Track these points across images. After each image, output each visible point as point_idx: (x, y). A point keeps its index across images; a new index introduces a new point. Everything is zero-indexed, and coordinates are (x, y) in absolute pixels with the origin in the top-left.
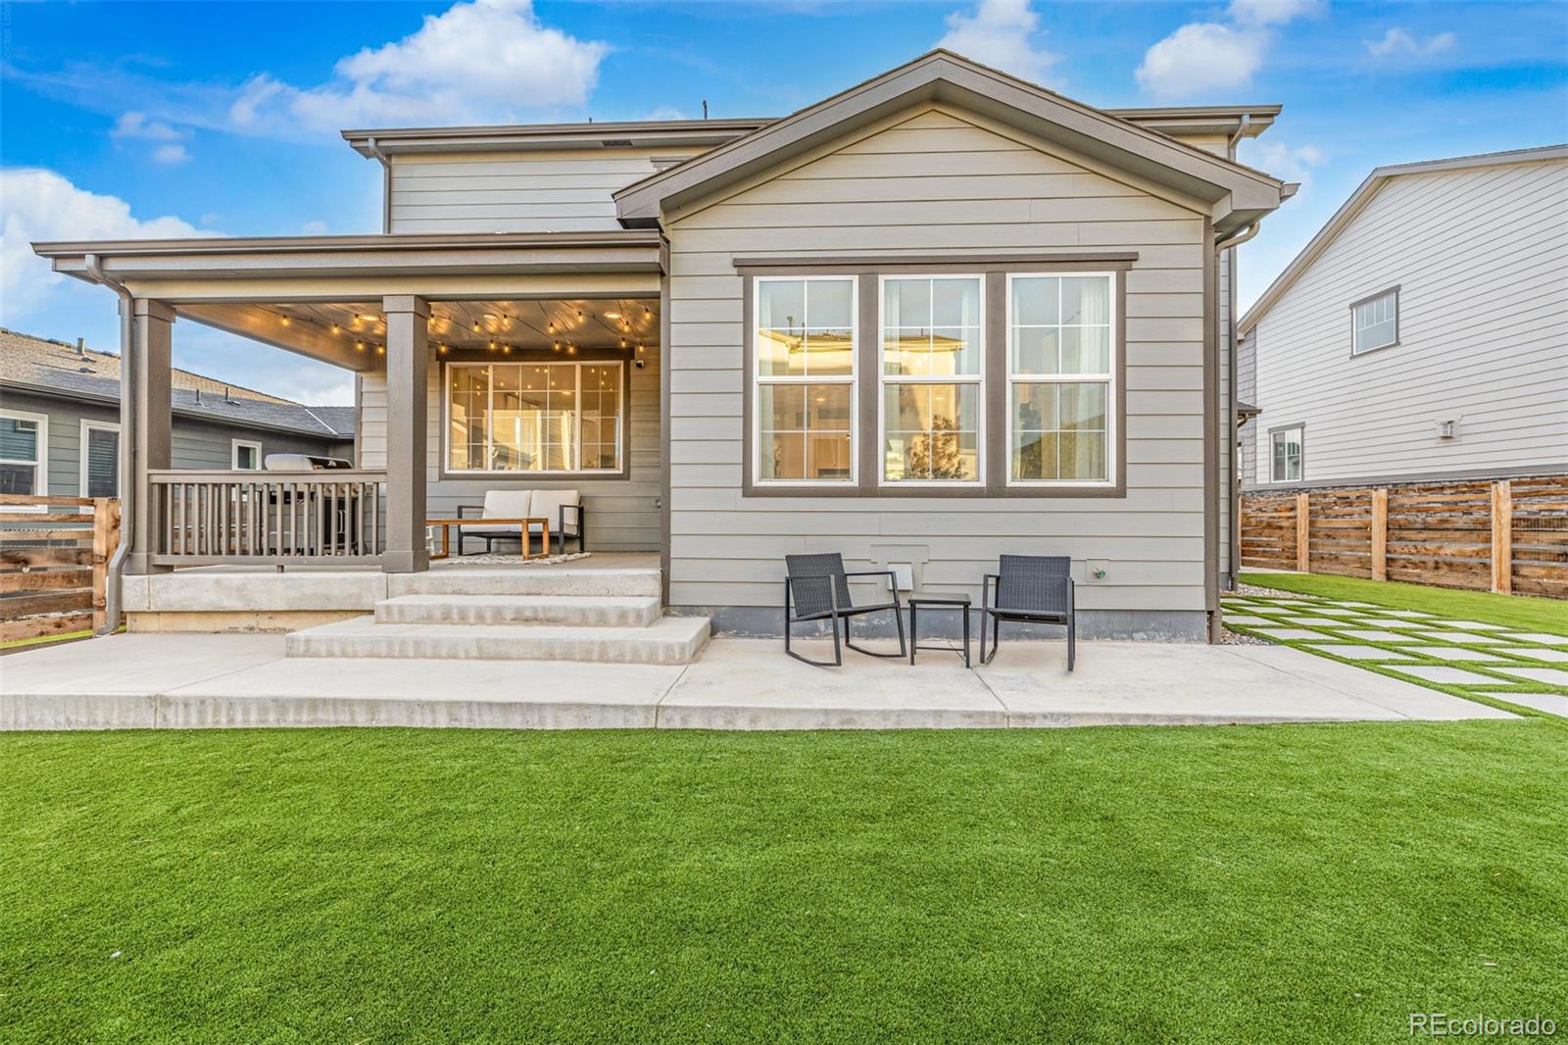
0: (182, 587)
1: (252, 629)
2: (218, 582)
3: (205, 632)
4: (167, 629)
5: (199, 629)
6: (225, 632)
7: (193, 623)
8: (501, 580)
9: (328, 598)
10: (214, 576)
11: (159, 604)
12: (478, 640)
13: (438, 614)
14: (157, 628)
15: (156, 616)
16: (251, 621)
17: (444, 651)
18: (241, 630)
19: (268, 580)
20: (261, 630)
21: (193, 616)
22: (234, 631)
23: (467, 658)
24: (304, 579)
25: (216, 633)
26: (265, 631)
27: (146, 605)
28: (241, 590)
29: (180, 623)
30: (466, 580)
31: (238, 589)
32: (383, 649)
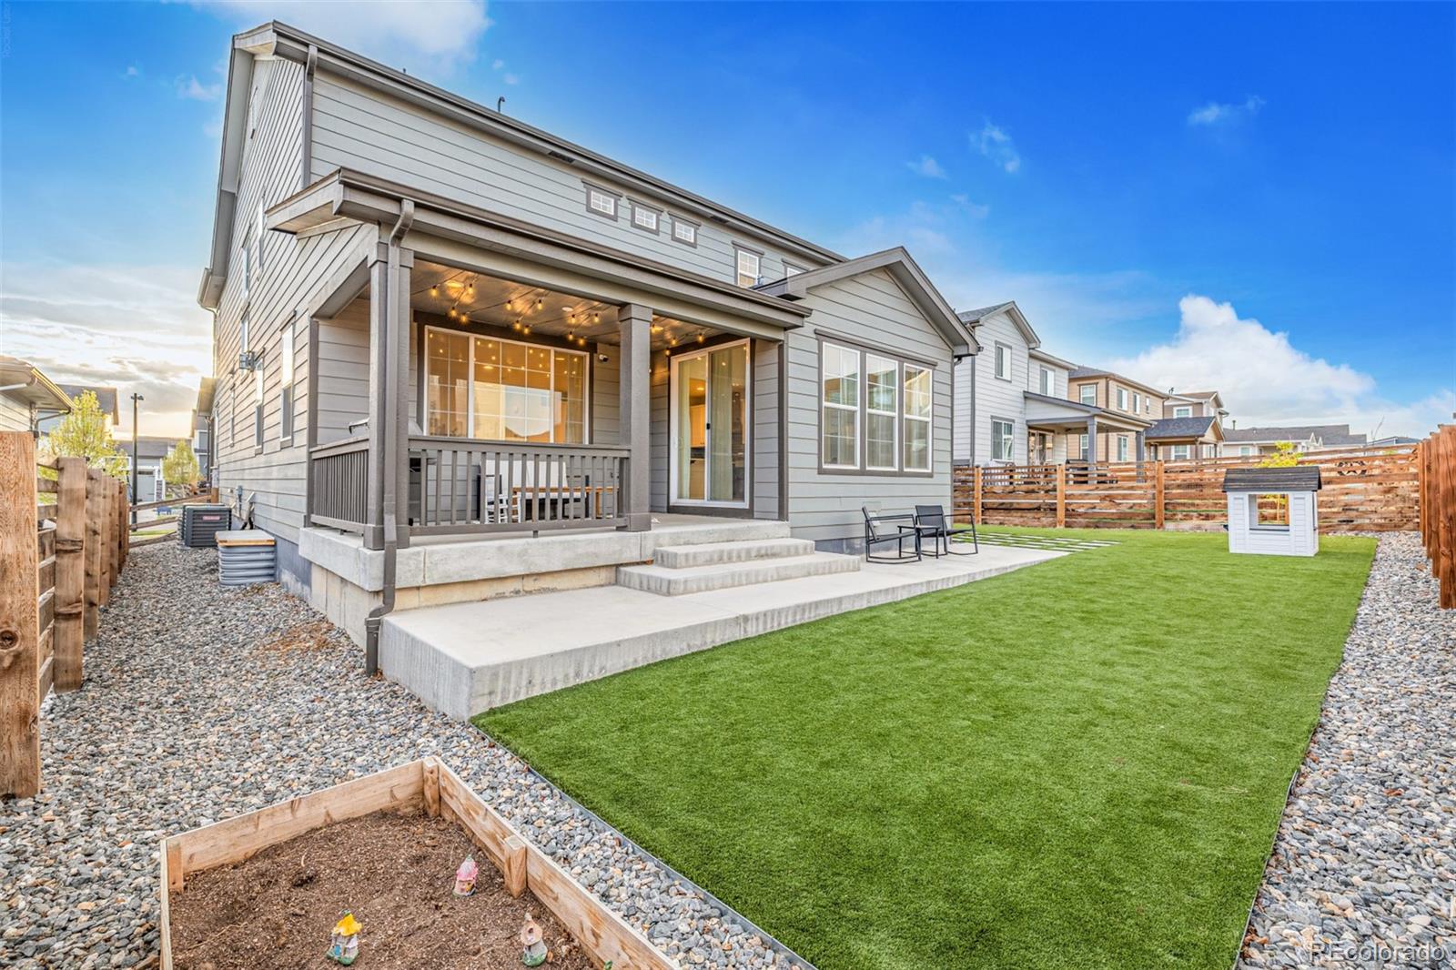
0: (463, 557)
1: (517, 592)
2: (500, 548)
3: (471, 601)
4: (429, 604)
5: (464, 599)
6: (492, 599)
7: (457, 594)
8: (714, 532)
9: (596, 555)
10: (497, 543)
11: (436, 577)
12: (777, 568)
13: (716, 557)
14: (416, 605)
15: (416, 592)
16: (517, 585)
17: (760, 578)
18: (507, 594)
19: (548, 543)
20: (527, 592)
21: (458, 587)
22: (500, 596)
23: (772, 581)
24: (578, 541)
25: (485, 600)
26: (530, 592)
27: (421, 578)
28: (523, 554)
29: (443, 595)
30: (693, 533)
31: (519, 555)
32: (729, 581)
